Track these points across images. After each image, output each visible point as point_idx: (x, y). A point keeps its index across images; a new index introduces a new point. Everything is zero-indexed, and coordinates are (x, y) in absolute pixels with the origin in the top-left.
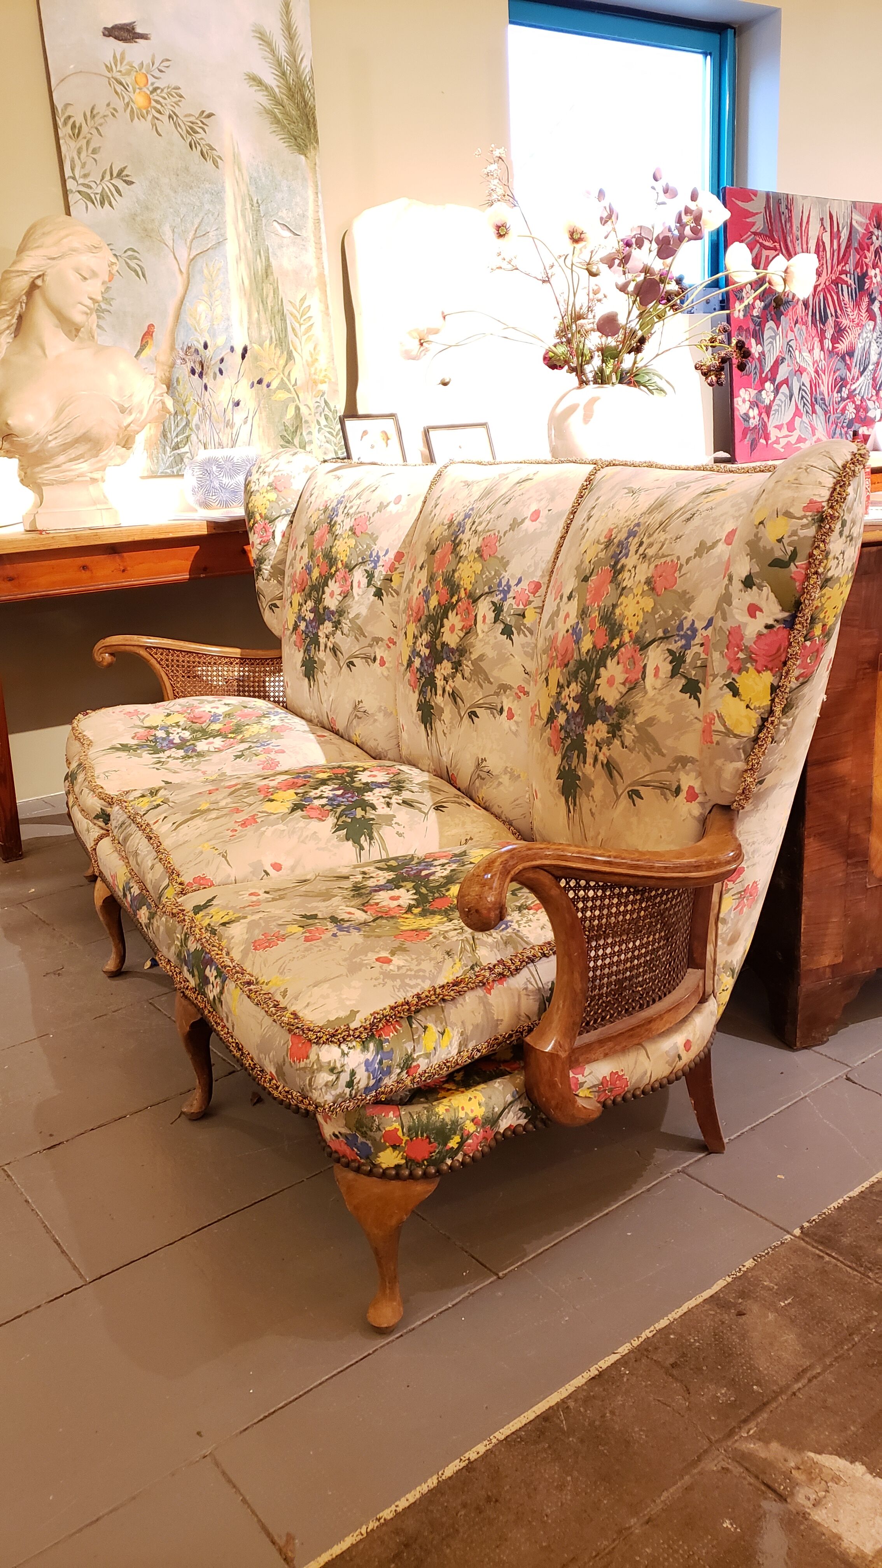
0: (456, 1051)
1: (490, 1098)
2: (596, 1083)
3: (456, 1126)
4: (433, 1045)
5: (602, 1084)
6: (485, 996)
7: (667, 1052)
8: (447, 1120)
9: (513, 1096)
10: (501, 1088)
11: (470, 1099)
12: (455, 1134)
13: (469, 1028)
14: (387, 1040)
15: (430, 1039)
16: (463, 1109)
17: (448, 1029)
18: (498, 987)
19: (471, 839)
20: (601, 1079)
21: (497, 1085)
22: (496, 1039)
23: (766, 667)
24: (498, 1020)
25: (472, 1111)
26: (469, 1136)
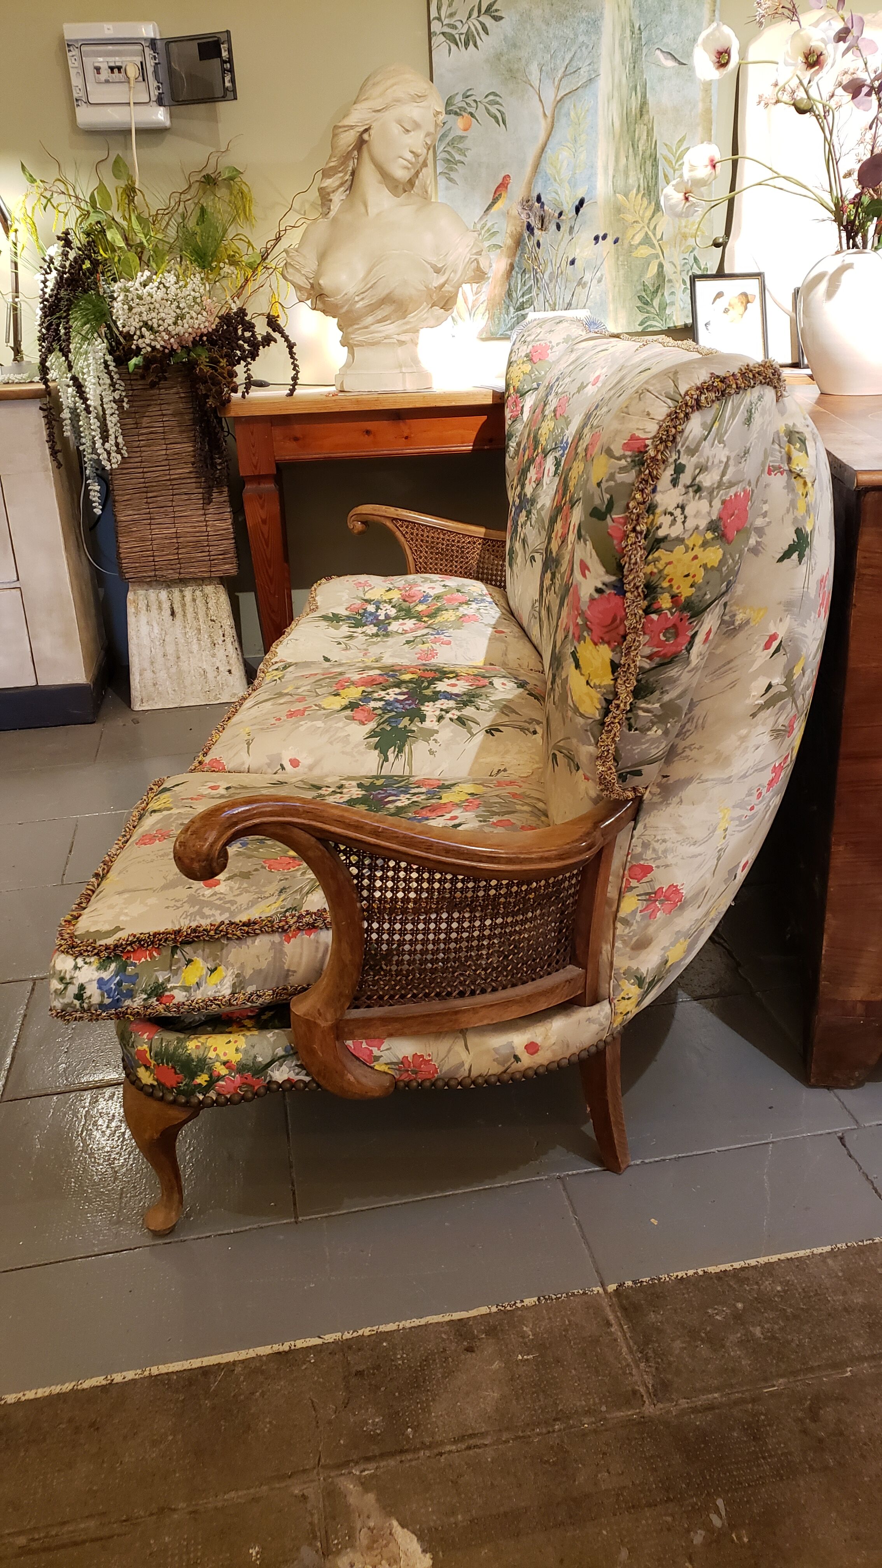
0: (229, 991)
1: (253, 1046)
2: (395, 1060)
3: (203, 1064)
4: (197, 980)
5: (402, 1063)
6: (281, 943)
7: (496, 1050)
8: (193, 1056)
9: (285, 1050)
10: (272, 1040)
11: (230, 1042)
12: (202, 1071)
13: (248, 973)
14: (135, 965)
15: (193, 973)
16: (215, 1050)
17: (221, 968)
18: (303, 937)
19: (505, 770)
20: (401, 1057)
21: (270, 1035)
22: (284, 989)
23: (602, 638)
24: (288, 970)
25: (225, 1054)
26: (220, 1078)
